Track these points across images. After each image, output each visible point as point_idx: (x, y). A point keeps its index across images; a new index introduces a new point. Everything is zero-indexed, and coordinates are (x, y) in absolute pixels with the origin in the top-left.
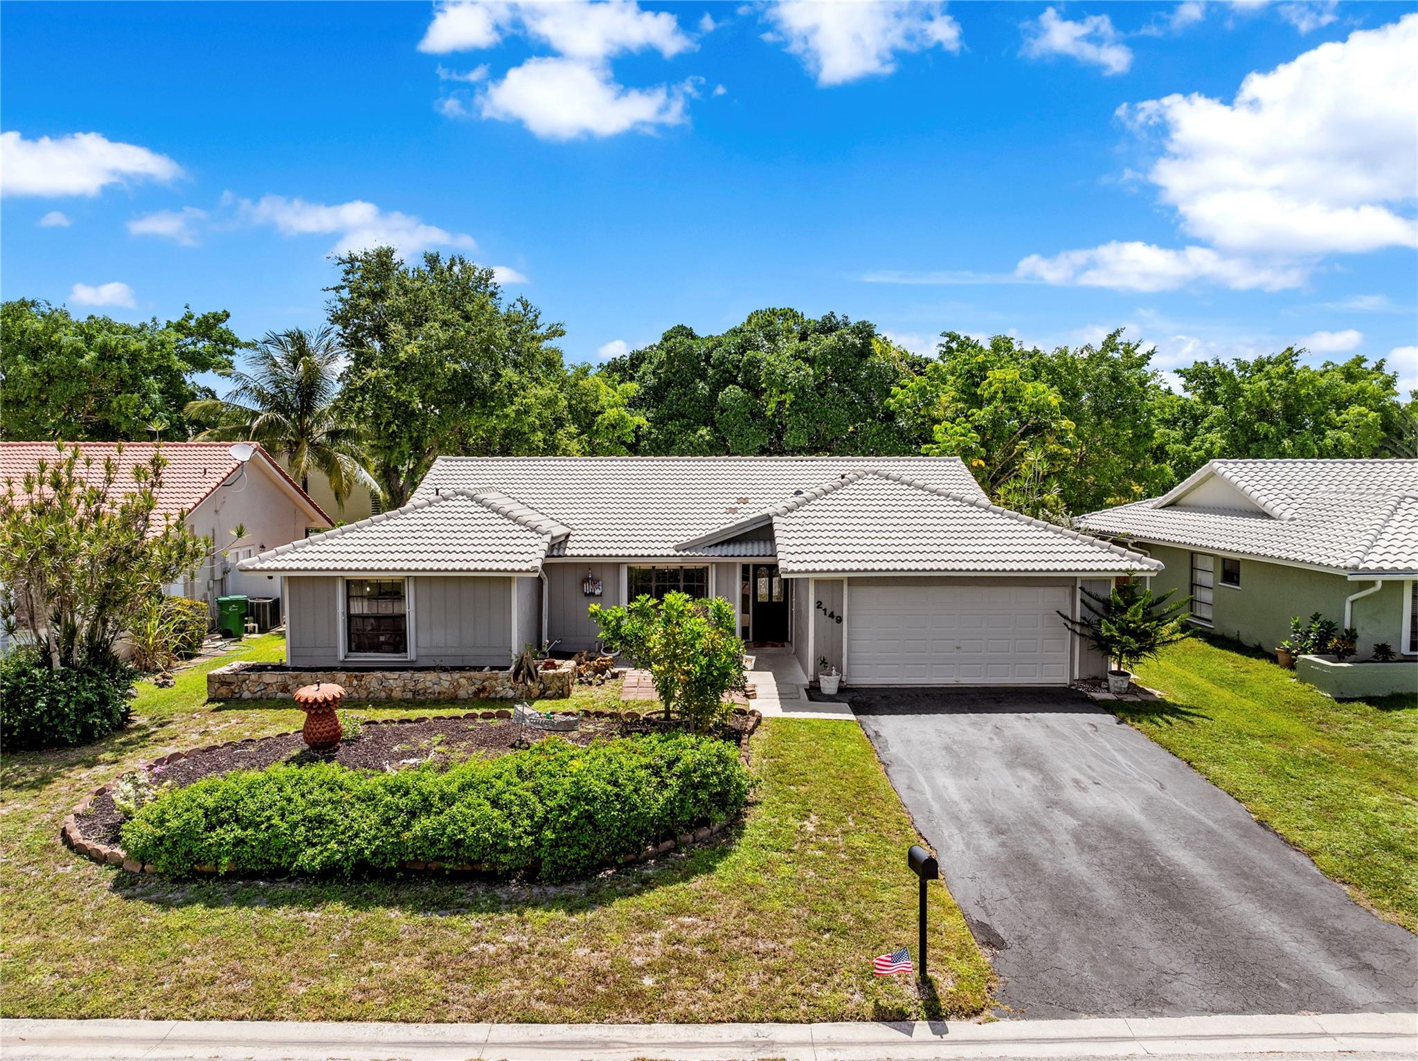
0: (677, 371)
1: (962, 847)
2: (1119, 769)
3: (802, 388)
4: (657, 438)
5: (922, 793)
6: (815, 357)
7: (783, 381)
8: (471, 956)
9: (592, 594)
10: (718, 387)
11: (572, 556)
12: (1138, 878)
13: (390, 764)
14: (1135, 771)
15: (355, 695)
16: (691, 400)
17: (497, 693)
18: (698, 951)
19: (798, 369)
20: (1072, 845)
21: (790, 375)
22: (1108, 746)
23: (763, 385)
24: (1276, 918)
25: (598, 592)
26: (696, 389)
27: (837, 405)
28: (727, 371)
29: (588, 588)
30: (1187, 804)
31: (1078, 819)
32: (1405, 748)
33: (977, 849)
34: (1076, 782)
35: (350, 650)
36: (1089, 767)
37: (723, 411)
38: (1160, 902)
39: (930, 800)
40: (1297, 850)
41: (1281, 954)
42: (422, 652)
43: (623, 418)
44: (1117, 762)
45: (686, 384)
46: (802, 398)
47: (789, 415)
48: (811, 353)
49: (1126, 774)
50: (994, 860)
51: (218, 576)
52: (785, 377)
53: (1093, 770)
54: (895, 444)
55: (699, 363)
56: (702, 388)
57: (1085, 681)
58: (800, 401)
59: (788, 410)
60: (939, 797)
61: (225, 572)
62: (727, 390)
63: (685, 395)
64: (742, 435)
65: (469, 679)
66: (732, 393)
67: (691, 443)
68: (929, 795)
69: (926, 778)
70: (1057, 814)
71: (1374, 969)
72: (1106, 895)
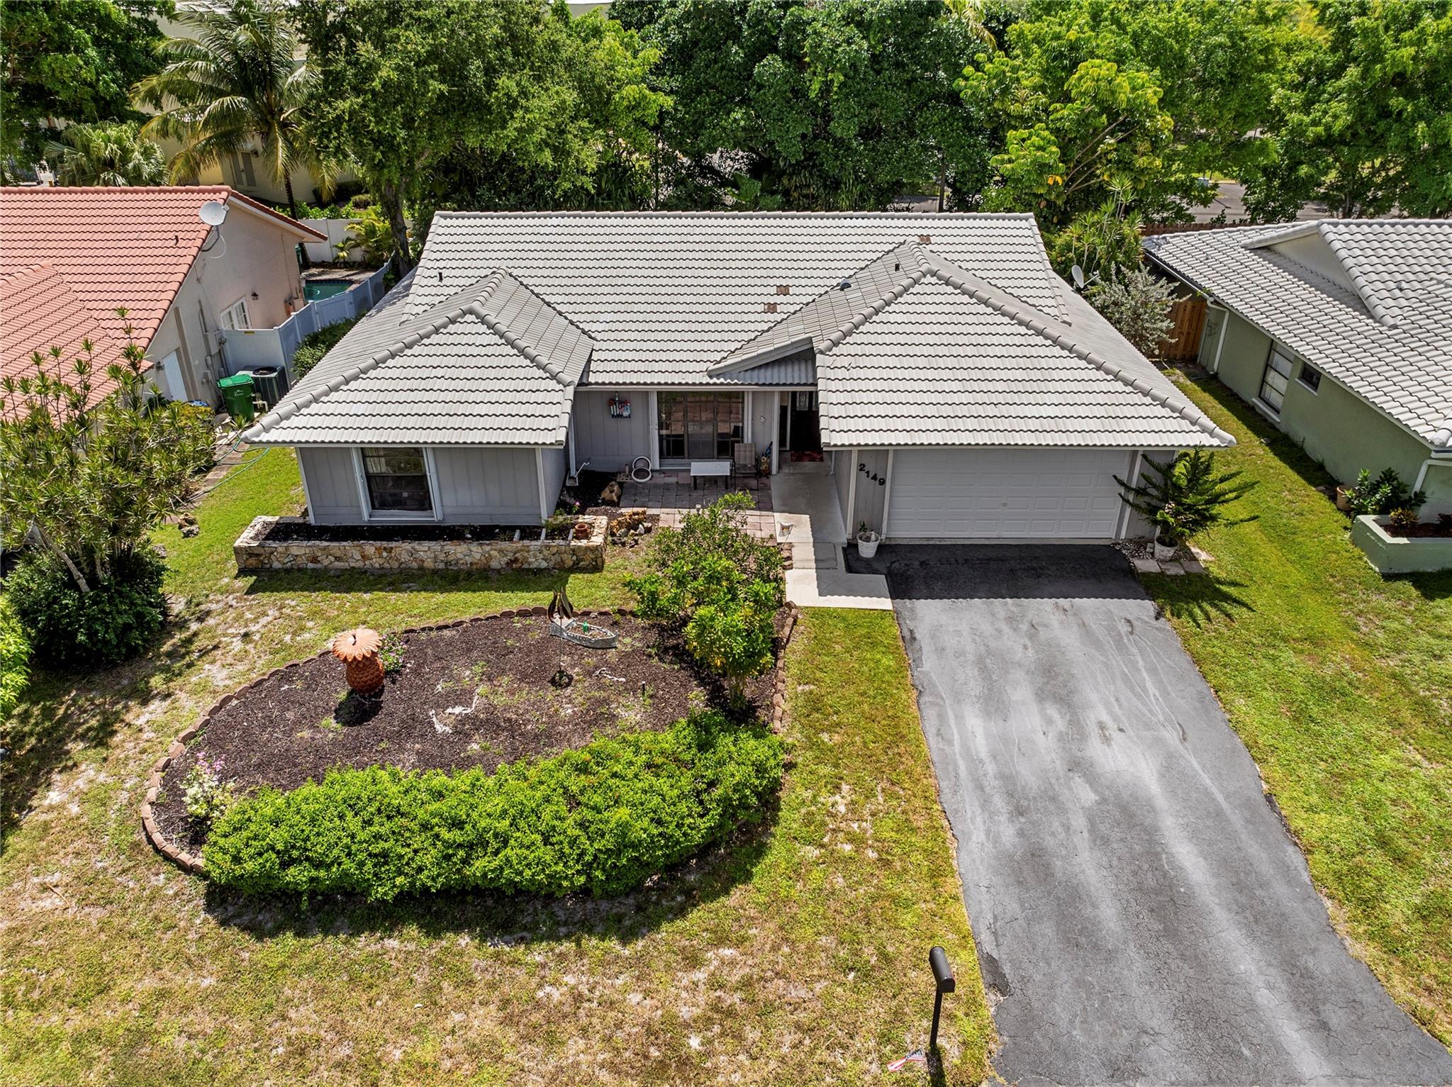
0: (707, 28)
1: (982, 837)
2: (1145, 704)
3: (853, 66)
4: (684, 118)
5: (950, 743)
6: (871, 21)
7: (831, 57)
8: (538, 1005)
9: (620, 416)
10: (756, 54)
11: (597, 383)
12: (1140, 889)
13: (437, 714)
14: (1162, 709)
15: (387, 565)
16: (723, 68)
17: (530, 564)
18: (737, 997)
19: (849, 42)
20: (1086, 834)
21: (840, 50)
22: (1141, 663)
23: (807, 59)
24: (1257, 953)
25: (625, 414)
26: (728, 54)
27: (895, 85)
28: (765, 31)
29: (615, 410)
30: (1204, 767)
31: (1096, 791)
32: (1433, 664)
33: (996, 841)
34: (1102, 726)
35: (374, 507)
36: (1117, 700)
37: (760, 87)
38: (1157, 926)
39: (958, 756)
40: (1296, 844)
41: (1252, 1007)
42: (448, 511)
43: (645, 97)
44: (1145, 690)
45: (717, 46)
46: (853, 78)
47: (838, 100)
48: (866, 16)
49: (1150, 711)
50: (1011, 857)
51: (214, 350)
52: (834, 51)
53: (1120, 706)
54: (958, 136)
55: (733, 17)
56: (736, 53)
57: (1131, 541)
58: (850, 82)
59: (836, 93)
60: (968, 752)
61: (221, 343)
62: (765, 61)
63: (716, 61)
64: (781, 120)
65: (501, 551)
66: (772, 65)
67: (724, 129)
68: (957, 747)
69: (956, 717)
70: (1078, 782)
71: (1329, 1030)
72: (1108, 914)
